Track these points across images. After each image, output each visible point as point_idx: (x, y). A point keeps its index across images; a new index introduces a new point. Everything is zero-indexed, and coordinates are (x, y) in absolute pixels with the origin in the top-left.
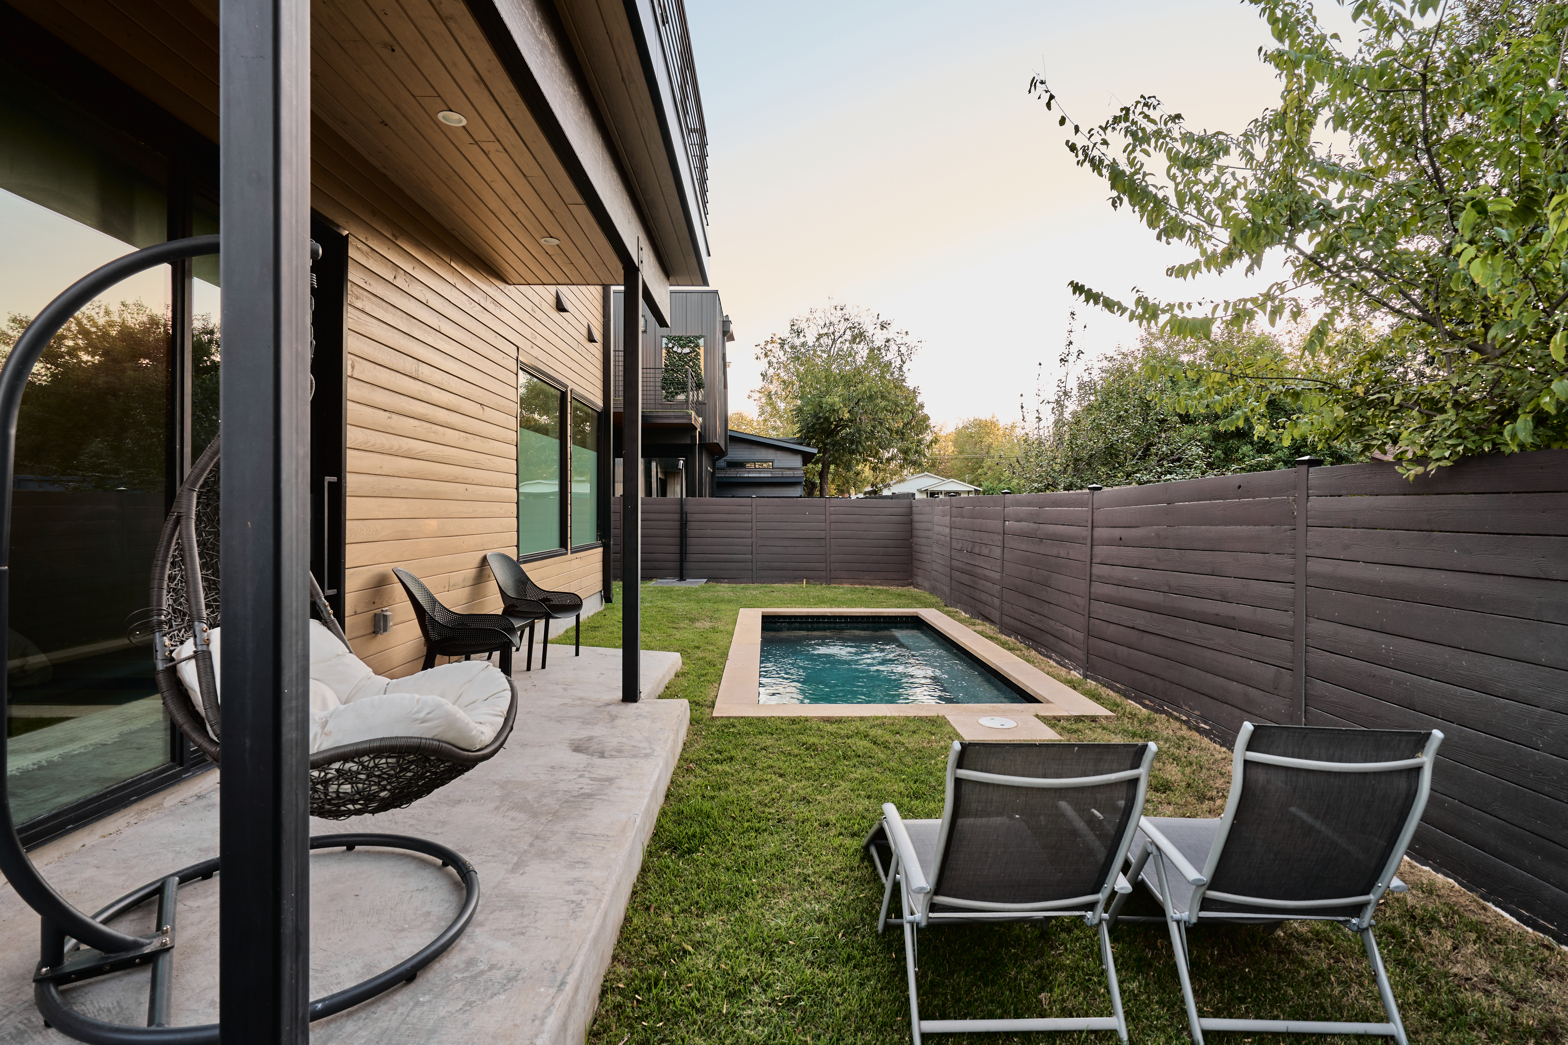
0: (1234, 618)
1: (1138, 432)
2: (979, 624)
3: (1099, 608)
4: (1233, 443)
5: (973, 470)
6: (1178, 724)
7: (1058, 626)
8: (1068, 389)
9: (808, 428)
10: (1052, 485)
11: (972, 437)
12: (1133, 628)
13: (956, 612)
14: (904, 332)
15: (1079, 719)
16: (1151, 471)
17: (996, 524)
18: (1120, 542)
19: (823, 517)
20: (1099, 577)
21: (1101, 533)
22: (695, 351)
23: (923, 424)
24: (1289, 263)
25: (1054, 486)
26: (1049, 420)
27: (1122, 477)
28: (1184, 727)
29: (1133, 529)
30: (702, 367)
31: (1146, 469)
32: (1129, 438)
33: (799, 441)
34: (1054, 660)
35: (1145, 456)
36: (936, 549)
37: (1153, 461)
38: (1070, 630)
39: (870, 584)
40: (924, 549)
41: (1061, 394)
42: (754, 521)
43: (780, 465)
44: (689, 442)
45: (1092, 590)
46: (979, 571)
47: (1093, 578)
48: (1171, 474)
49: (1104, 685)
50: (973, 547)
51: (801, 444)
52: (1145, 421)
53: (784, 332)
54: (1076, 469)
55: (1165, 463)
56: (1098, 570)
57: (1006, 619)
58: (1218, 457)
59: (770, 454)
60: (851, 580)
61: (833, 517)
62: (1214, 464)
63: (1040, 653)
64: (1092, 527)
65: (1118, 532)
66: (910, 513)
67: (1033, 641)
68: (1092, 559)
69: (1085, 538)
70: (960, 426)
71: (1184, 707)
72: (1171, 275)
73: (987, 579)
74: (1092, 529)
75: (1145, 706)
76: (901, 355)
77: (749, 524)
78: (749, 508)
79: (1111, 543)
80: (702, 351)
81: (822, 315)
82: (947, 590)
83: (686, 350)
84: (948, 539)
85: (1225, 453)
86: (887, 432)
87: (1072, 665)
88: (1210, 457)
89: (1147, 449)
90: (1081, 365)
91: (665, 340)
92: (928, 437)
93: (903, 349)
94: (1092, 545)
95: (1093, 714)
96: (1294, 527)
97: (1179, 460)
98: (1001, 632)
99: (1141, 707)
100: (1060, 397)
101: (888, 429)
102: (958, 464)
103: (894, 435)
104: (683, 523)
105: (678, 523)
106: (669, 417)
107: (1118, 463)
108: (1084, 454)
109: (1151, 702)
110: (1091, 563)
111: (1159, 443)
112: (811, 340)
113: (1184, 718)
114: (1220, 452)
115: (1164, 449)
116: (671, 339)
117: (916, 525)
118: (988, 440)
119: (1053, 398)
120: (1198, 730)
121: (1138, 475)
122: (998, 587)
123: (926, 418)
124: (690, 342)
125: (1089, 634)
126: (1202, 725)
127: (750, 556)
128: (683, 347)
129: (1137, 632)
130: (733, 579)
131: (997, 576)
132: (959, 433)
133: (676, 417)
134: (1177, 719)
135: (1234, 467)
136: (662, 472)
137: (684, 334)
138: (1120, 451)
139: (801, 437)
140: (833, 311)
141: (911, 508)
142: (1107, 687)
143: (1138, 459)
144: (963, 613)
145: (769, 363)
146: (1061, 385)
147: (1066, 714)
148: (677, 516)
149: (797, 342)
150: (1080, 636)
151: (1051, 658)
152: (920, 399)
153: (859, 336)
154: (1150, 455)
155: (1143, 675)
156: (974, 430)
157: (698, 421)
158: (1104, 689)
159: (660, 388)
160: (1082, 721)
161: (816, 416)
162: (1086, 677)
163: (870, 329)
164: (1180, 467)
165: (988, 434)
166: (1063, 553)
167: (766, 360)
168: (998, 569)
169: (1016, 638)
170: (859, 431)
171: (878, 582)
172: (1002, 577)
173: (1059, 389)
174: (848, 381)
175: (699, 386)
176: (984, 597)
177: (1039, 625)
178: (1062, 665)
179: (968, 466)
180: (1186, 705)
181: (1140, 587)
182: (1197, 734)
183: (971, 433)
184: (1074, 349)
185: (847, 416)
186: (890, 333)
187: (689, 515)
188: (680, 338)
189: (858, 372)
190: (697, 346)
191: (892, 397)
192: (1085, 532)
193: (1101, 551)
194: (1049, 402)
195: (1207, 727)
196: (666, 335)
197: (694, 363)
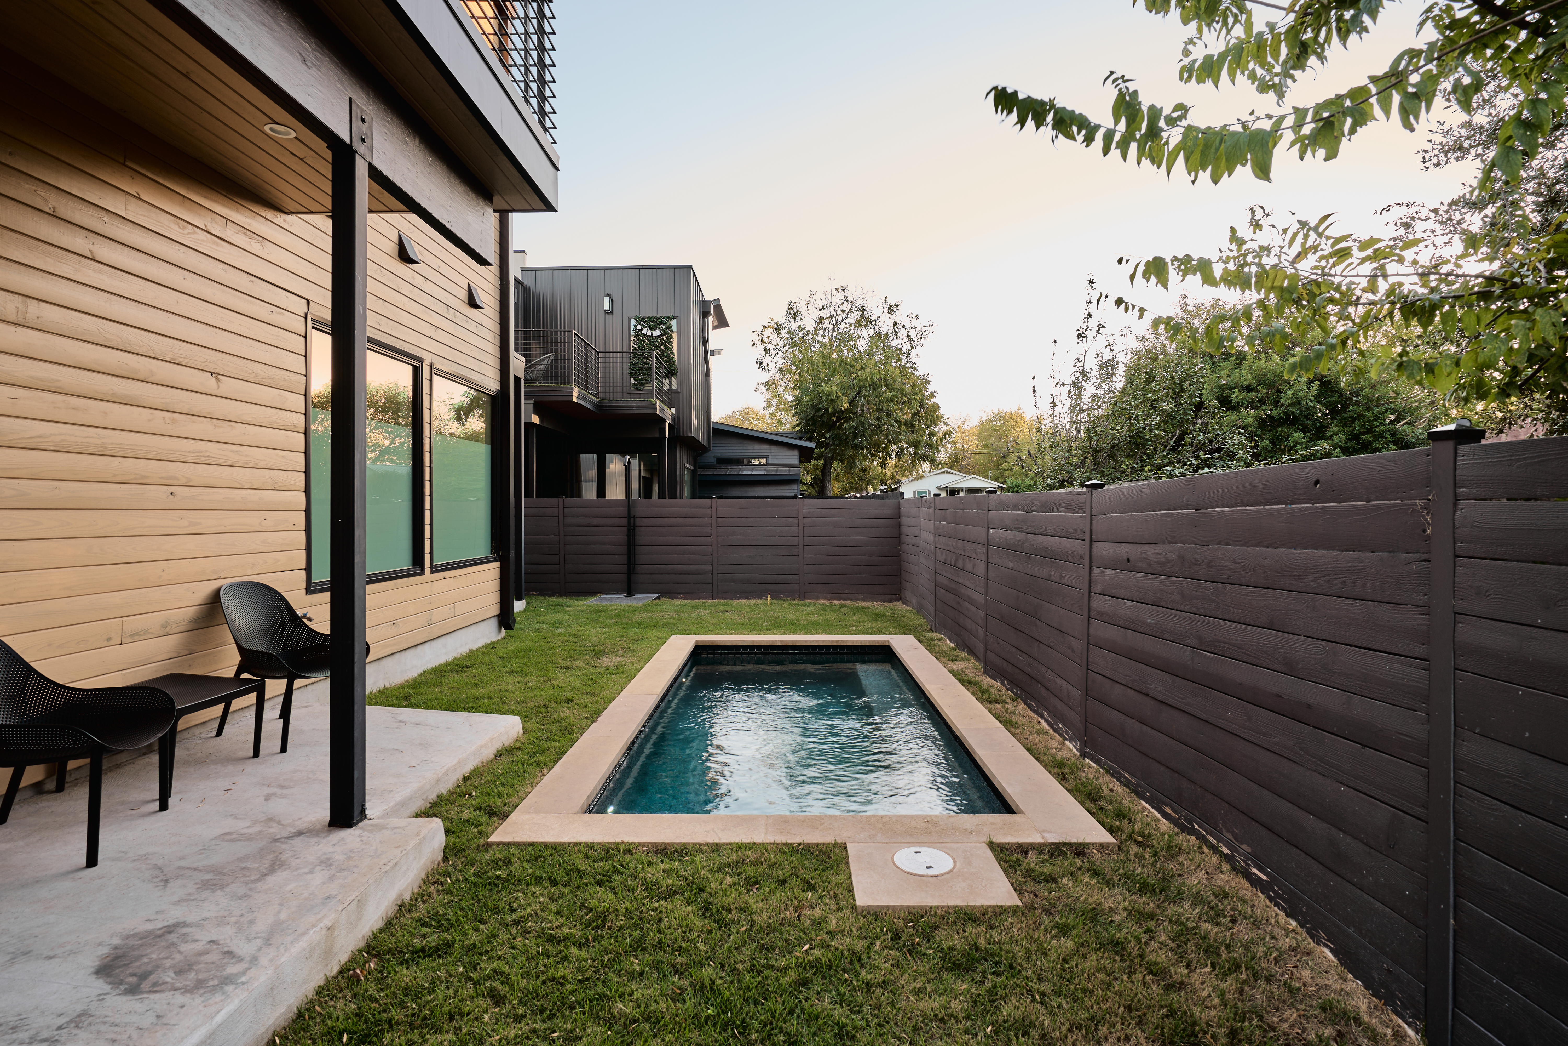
0: (1309, 706)
1: (1169, 418)
2: (963, 659)
3: (1102, 659)
4: (1282, 431)
5: (998, 465)
6: (1215, 859)
7: (1050, 675)
8: (1087, 368)
9: (807, 421)
10: (1067, 481)
11: (996, 430)
12: (1148, 695)
13: (940, 640)
14: (914, 316)
15: (1057, 850)
16: (1185, 464)
17: (978, 532)
18: (1128, 564)
19: (796, 520)
20: (1100, 613)
21: (1103, 549)
22: (666, 334)
23: (933, 415)
24: (1429, 24)
25: (1070, 482)
26: (1064, 405)
27: (1150, 471)
28: (1226, 867)
29: (1146, 547)
30: (675, 351)
31: (1179, 462)
32: (1158, 425)
33: (799, 435)
34: (1046, 721)
35: (1178, 446)
36: (922, 560)
37: (1187, 453)
38: (1064, 683)
39: (851, 600)
40: (912, 558)
41: (1078, 374)
42: (714, 525)
43: (775, 461)
44: (657, 435)
45: (1092, 631)
46: (963, 590)
47: (1093, 614)
48: (1209, 467)
49: (1108, 772)
50: (956, 560)
51: (800, 438)
52: (1178, 405)
53: (780, 316)
54: (1096, 462)
55: (1201, 453)
56: (1100, 603)
57: (991, 656)
58: (1264, 448)
59: (764, 449)
60: (829, 595)
61: (807, 520)
62: (1260, 455)
63: (1029, 707)
64: (1091, 541)
65: (1125, 550)
66: (899, 516)
67: (1022, 690)
68: (1090, 587)
69: (1082, 557)
70: (984, 419)
71: (1227, 835)
72: (1188, 80)
73: (971, 601)
74: (1091, 545)
75: (1165, 815)
76: (910, 340)
77: (709, 530)
78: (709, 511)
79: (1114, 564)
80: (674, 335)
81: (823, 298)
82: (932, 609)
83: (657, 333)
84: (933, 548)
85: (1273, 443)
86: (894, 424)
87: (1067, 733)
88: (1256, 446)
89: (1181, 438)
90: (1101, 341)
91: (633, 322)
92: (940, 429)
93: (913, 334)
94: (1091, 567)
95: (1081, 841)
96: (1425, 556)
97: (1219, 450)
98: (986, 673)
99: (1159, 816)
100: (1077, 378)
101: (896, 421)
102: (982, 459)
103: (903, 428)
104: (631, 529)
105: (625, 529)
106: (631, 407)
107: (1147, 455)
108: (1106, 444)
109: (1175, 811)
110: (1090, 592)
111: (1194, 430)
112: (810, 326)
113: (1226, 851)
114: (1267, 442)
115: (1201, 438)
116: (639, 320)
117: (904, 530)
118: (1013, 434)
119: (1069, 380)
120: (1248, 876)
121: (1169, 469)
122: (982, 613)
123: (936, 407)
124: (662, 323)
125: (1087, 693)
126: (1255, 871)
127: (710, 567)
128: (653, 329)
129: (1153, 702)
130: (690, 594)
131: (980, 598)
132: (982, 425)
133: (639, 407)
134: (1215, 849)
135: (1286, 458)
136: (645, 470)
137: (655, 315)
138: (1148, 440)
139: (800, 431)
140: (835, 292)
141: (899, 509)
142: (1112, 776)
143: (1169, 450)
144: (948, 642)
145: (765, 349)
146: (1079, 364)
147: (1037, 839)
148: (624, 521)
149: (794, 326)
150: (1076, 694)
151: (1042, 717)
152: (931, 388)
153: (863, 321)
154: (1185, 445)
155: (1163, 768)
156: (999, 423)
157: (668, 414)
158: (1108, 778)
159: (628, 375)
160: (1063, 854)
161: (815, 408)
162: (1084, 755)
163: (875, 310)
164: (1220, 458)
165: (1013, 427)
166: (1055, 575)
167: (762, 347)
168: (983, 590)
169: (1002, 683)
170: (862, 424)
171: (861, 596)
172: (986, 600)
173: (1075, 368)
174: (848, 367)
175: (671, 372)
176: (969, 624)
177: (1027, 669)
178: (1055, 730)
179: (992, 461)
180: (1228, 831)
181: (1158, 634)
182: (1247, 885)
183: (996, 426)
184: (1093, 323)
185: (846, 406)
186: (900, 316)
187: (638, 520)
188: (650, 319)
189: (858, 359)
190: (669, 327)
191: (898, 386)
192: (1080, 547)
193: (1103, 576)
194: (1063, 385)
195: (1264, 877)
196: (634, 316)
197: (666, 347)
